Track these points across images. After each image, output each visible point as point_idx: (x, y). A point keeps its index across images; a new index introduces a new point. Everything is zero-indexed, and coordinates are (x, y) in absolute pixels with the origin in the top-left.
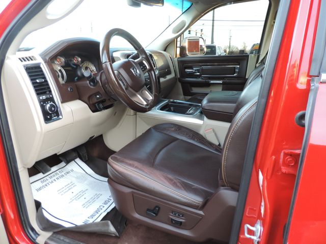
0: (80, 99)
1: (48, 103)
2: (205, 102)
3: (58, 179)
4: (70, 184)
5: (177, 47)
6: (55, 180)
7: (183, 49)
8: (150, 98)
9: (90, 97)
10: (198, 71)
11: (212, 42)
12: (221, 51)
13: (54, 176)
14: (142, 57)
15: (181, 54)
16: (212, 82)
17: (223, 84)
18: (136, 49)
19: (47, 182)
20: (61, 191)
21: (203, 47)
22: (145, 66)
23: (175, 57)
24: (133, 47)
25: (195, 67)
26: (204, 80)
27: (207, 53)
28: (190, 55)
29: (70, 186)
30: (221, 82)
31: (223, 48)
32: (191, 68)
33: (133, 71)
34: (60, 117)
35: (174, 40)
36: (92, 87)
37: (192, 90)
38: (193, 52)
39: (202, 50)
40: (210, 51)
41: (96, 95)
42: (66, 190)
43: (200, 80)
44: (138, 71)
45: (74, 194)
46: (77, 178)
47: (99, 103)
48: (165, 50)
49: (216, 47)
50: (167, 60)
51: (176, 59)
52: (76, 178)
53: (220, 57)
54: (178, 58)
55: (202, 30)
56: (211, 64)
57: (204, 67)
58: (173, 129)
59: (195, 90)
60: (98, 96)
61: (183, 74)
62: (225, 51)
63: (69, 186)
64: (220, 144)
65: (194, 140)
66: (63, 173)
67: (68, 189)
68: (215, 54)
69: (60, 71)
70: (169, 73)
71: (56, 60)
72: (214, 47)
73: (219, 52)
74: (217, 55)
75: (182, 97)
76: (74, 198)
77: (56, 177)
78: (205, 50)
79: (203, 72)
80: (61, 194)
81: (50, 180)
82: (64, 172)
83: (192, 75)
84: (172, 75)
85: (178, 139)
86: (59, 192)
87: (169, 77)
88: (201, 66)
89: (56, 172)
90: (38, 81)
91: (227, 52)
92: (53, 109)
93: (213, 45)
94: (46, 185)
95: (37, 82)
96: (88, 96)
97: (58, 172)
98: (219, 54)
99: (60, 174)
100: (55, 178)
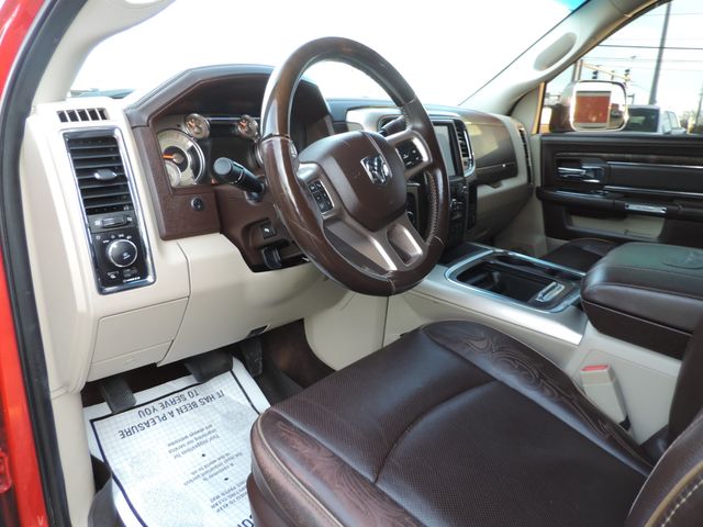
0: (223, 231)
1: (117, 238)
2: (596, 276)
3: (180, 411)
4: (206, 431)
5: (542, 106)
6: (171, 414)
7: (559, 111)
8: (416, 250)
9: (247, 229)
10: (596, 173)
11: (652, 100)
12: (673, 121)
13: (173, 402)
14: (413, 129)
15: (552, 125)
16: (633, 207)
17: (667, 216)
18: (398, 104)
19: (153, 416)
20: (176, 445)
21: (621, 109)
22: (418, 154)
23: (535, 131)
24: (389, 98)
25: (589, 163)
26: (611, 201)
27: (631, 126)
28: (578, 129)
29: (203, 436)
30: (661, 210)
31: (680, 115)
32: (576, 163)
33: (367, 168)
34: (150, 279)
35: (539, 87)
36: (251, 202)
37: (571, 225)
38: (590, 121)
39: (617, 116)
40: (644, 122)
41: (263, 227)
42: (190, 446)
43: (597, 197)
44: (386, 169)
45: (206, 460)
46: (227, 416)
47: (270, 247)
48: (509, 113)
49: (662, 112)
50: (510, 139)
51: (537, 138)
52: (223, 416)
53: (668, 138)
54: (544, 135)
55: (627, 71)
56: (636, 156)
57: (614, 165)
58: (481, 345)
59: (581, 224)
60: (267, 230)
61: (551, 178)
62: (685, 124)
63: (200, 434)
64: (627, 419)
65: (541, 390)
66: (196, 399)
67: (195, 443)
68: (655, 130)
69: (192, 150)
70: (512, 172)
71: (185, 121)
72: (656, 112)
73: (668, 126)
74: (660, 132)
75: (540, 238)
76: (199, 473)
77: (177, 406)
78: (626, 117)
79: (609, 177)
80: (175, 453)
81: (160, 413)
82: (199, 397)
83: (576, 183)
84: (521, 180)
85: (490, 379)
86: (172, 447)
87: (507, 185)
88: (606, 160)
89: (181, 393)
90: (97, 176)
91: (690, 126)
92: (126, 256)
93: (652, 107)
94: (147, 424)
95: (95, 179)
96: (243, 225)
97: (185, 392)
98: (667, 130)
99: (190, 401)
100: (173, 408)
